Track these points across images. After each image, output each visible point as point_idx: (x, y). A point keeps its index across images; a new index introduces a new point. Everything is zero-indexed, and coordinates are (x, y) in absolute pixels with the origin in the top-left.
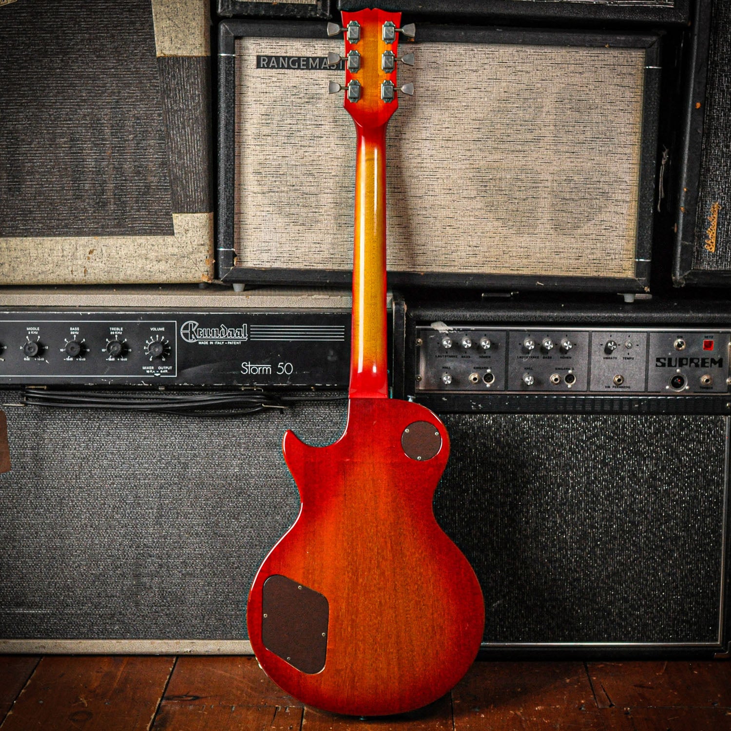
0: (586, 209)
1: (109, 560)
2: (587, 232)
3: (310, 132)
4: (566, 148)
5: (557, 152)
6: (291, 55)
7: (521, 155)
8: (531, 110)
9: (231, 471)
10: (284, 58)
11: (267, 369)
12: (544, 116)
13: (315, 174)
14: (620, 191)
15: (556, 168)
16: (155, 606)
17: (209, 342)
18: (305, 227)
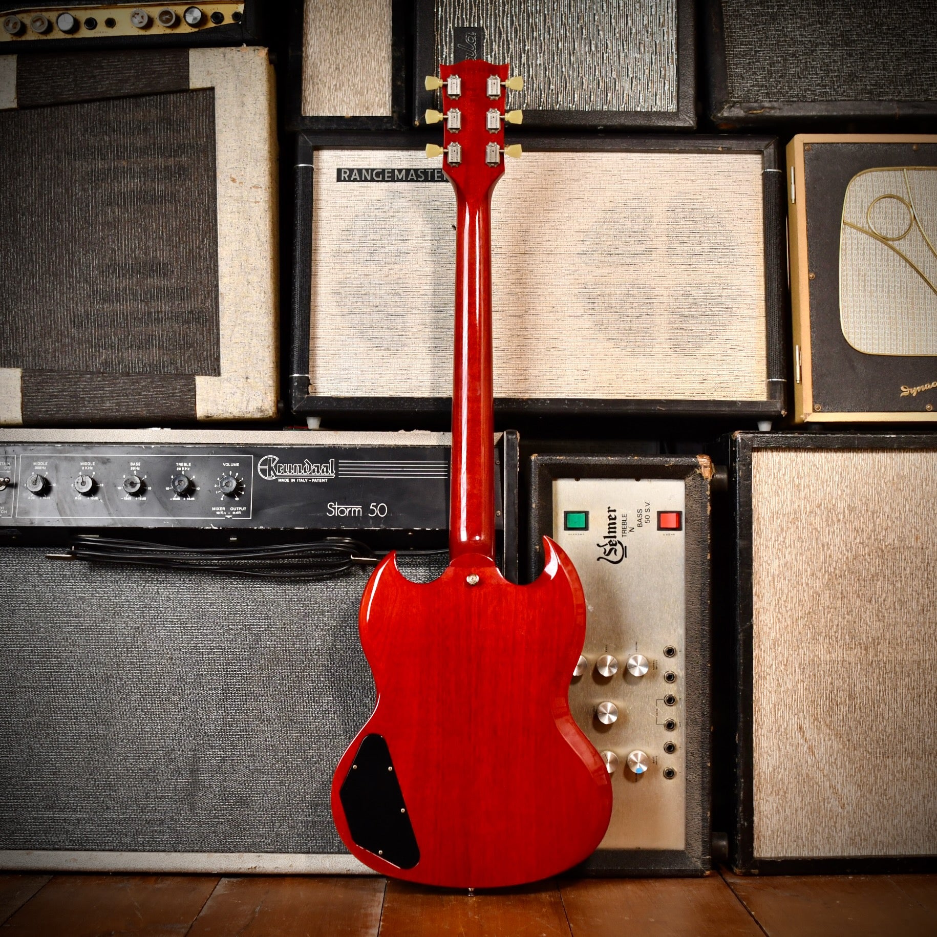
0: (708, 327)
1: (161, 752)
2: (711, 352)
3: (395, 248)
4: (680, 260)
5: (672, 264)
6: (375, 167)
7: (632, 268)
8: (640, 220)
9: (312, 645)
10: (367, 170)
11: (357, 510)
12: (655, 226)
13: (402, 293)
14: (745, 306)
15: (671, 282)
16: (215, 810)
17: (290, 479)
18: (389, 352)
